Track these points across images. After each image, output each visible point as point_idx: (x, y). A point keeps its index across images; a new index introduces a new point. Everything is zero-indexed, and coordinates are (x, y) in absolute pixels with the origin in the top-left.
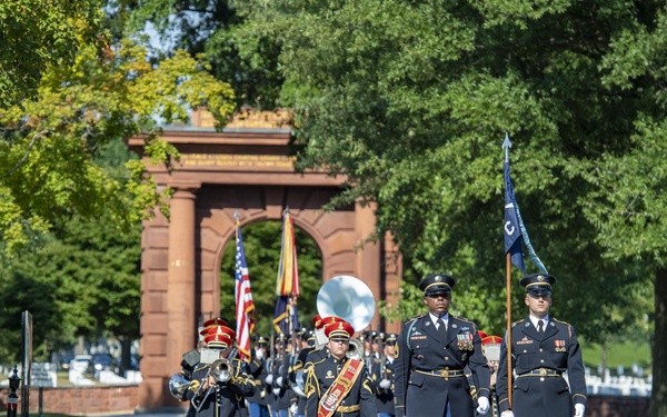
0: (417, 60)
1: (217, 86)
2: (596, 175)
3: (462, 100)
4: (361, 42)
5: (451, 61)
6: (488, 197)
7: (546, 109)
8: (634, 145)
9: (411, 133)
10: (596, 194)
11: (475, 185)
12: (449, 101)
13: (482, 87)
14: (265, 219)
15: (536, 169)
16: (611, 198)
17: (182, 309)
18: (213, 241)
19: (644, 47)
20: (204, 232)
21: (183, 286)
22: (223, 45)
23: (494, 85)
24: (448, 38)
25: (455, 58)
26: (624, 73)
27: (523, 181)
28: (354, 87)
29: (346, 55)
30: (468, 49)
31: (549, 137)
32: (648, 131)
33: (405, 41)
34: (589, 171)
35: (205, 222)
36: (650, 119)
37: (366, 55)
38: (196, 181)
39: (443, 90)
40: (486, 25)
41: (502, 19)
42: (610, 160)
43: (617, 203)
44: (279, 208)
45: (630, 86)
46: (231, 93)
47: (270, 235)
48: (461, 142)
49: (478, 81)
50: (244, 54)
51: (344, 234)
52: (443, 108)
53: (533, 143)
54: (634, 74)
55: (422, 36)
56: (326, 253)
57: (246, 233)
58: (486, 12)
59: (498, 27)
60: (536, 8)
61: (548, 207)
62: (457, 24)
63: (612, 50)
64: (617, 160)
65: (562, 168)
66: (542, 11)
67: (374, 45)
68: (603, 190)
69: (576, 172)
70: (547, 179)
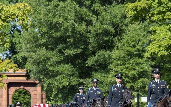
0: (53, 61)
1: (14, 65)
2: (85, 82)
3: (61, 68)
4: (43, 58)
5: (59, 61)
6: (66, 86)
7: (76, 70)
8: (92, 77)
9: (51, 74)
10: (85, 85)
11: (64, 84)
12: (59, 69)
13: (65, 66)
14: (20, 89)
15: (75, 81)
16: (88, 86)
17: (5, 105)
18: (10, 93)
19: (94, 59)
20: (9, 91)
21: (5, 101)
22: (14, 58)
23: (67, 65)
24: (59, 57)
25: (60, 61)
26: (90, 64)
27: (72, 83)
28: (41, 66)
29: (40, 60)
30: (62, 59)
31: (77, 75)
32: (94, 74)
33: (51, 58)
34: (84, 81)
35: (9, 89)
36: (95, 72)
37: (44, 60)
38: (8, 82)
39: (58, 67)
40: (65, 55)
41: (68, 54)
42: (88, 79)
43: (89, 87)
44: (23, 87)
45: (91, 66)
46: (17, 66)
47: (20, 91)
48: (61, 76)
49: (64, 65)
50: (18, 59)
51: (35, 91)
52: (58, 70)
53: (74, 76)
54: (92, 64)
55: (54, 57)
56: (32, 95)
57: (16, 91)
58: (65, 53)
59: (68, 55)
60: (74, 52)
61: (77, 87)
62: (60, 55)
63: (88, 60)
64: (89, 79)
65: (79, 81)
66: (75, 53)
67: (45, 58)
68: (87, 85)
69: (82, 81)
70: (77, 83)
